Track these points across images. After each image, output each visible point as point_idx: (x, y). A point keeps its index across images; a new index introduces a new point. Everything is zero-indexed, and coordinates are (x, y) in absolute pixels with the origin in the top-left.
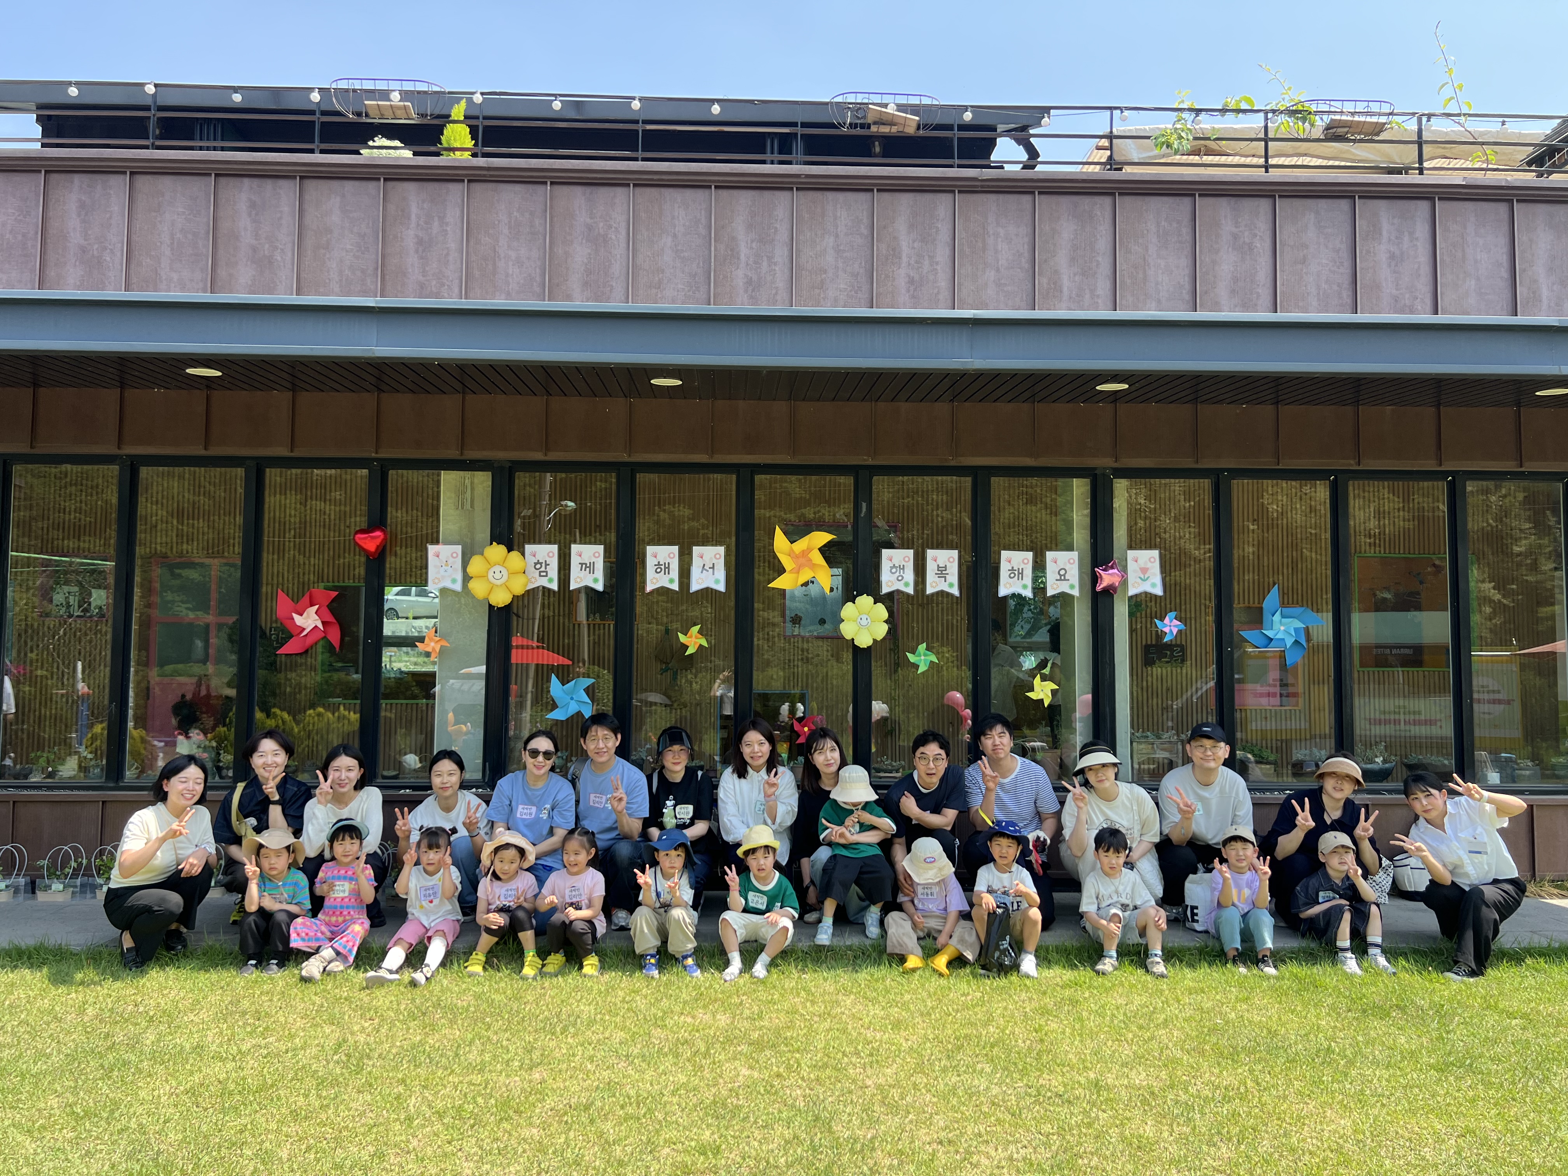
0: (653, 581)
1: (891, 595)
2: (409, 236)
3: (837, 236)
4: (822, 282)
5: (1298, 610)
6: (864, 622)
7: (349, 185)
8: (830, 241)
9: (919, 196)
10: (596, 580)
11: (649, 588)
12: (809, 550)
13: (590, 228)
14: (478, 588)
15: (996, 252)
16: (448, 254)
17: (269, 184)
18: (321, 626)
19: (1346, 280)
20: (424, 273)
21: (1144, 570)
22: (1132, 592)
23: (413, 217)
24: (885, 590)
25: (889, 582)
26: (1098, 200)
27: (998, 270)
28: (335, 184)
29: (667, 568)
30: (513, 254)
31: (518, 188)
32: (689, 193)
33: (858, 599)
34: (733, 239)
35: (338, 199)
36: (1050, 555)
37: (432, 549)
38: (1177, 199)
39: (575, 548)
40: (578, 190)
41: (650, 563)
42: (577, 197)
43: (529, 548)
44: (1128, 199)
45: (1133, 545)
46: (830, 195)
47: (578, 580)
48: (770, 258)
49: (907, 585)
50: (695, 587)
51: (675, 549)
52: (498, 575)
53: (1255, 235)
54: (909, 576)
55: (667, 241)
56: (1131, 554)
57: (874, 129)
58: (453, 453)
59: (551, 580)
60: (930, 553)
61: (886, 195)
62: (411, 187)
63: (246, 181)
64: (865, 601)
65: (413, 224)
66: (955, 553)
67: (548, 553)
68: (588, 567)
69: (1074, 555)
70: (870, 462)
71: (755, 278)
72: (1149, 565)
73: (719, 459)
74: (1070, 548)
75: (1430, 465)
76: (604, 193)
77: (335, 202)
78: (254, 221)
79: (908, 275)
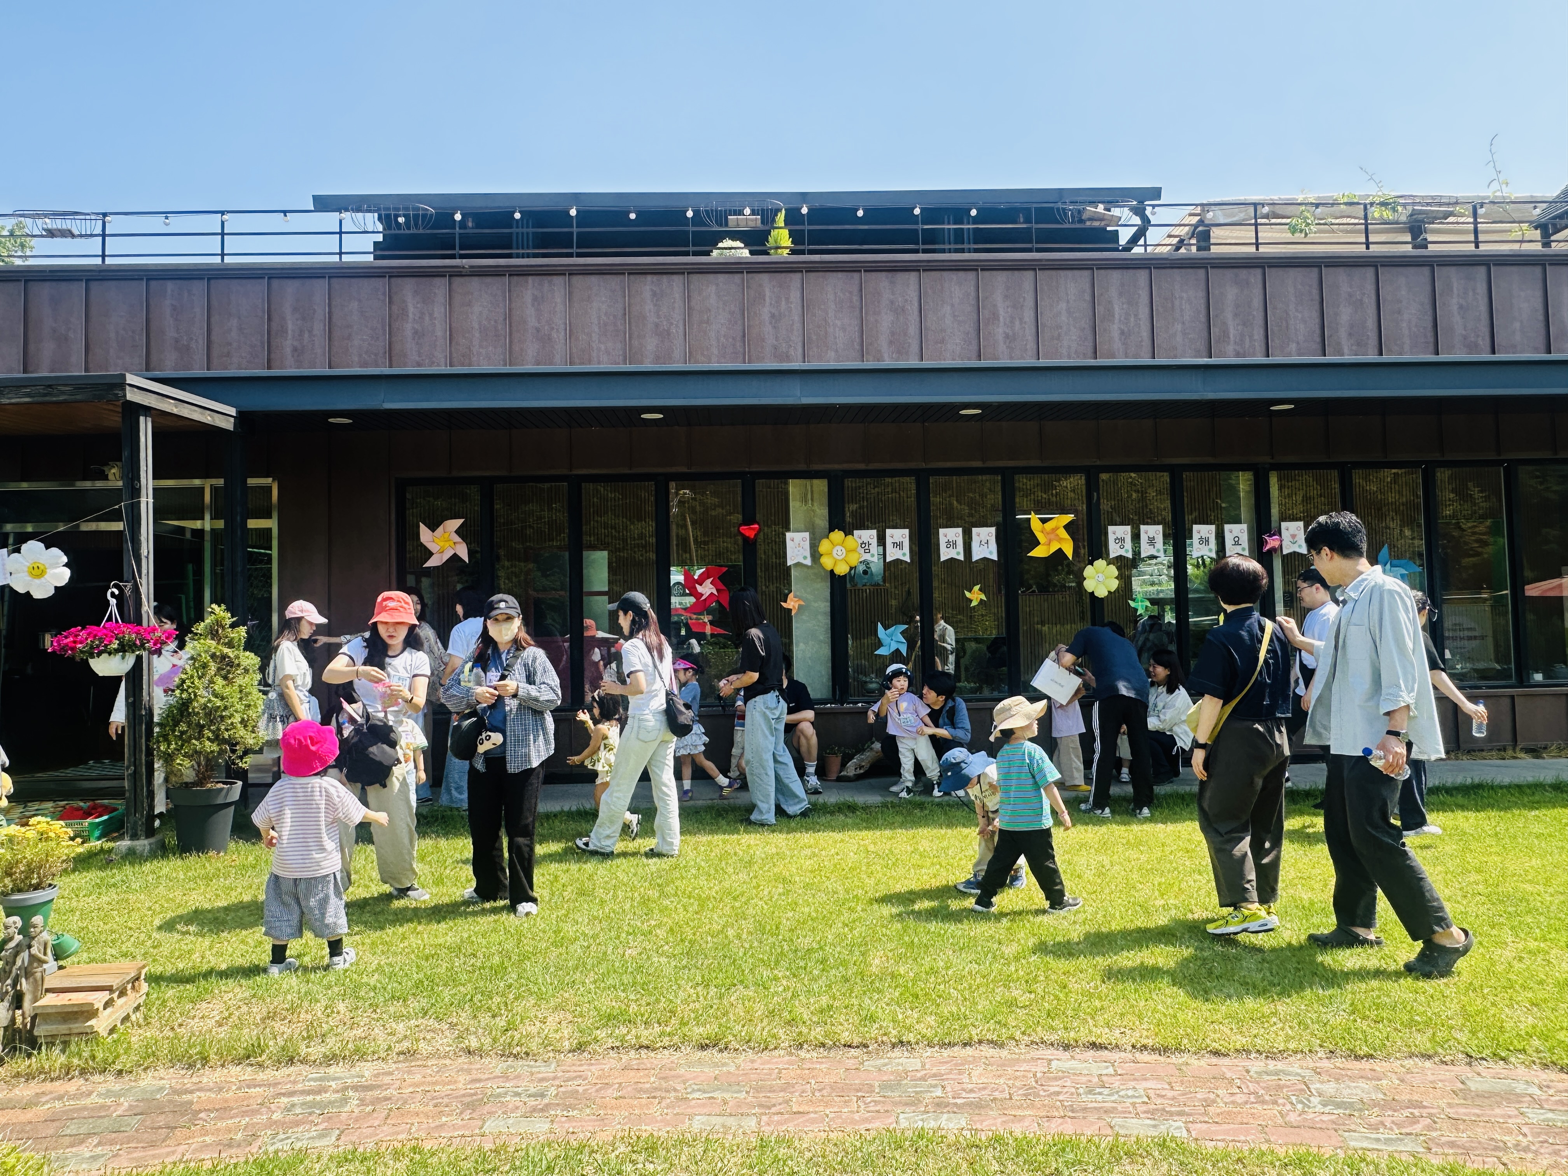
0: (945, 554)
1: (1117, 558)
2: (765, 312)
3: (1068, 302)
4: (1059, 335)
5: (1403, 562)
6: (1101, 579)
7: (721, 278)
8: (1063, 305)
9: (1125, 271)
10: (904, 555)
11: (942, 559)
12: (1057, 528)
13: (892, 302)
14: (827, 563)
15: (1182, 310)
16: (792, 325)
17: (665, 278)
18: (715, 592)
19: (1429, 325)
20: (777, 338)
21: (1294, 536)
22: (1285, 552)
23: (767, 299)
24: (1112, 555)
25: (1114, 550)
26: (1252, 271)
27: (1183, 323)
28: (711, 277)
29: (955, 544)
30: (838, 323)
31: (840, 275)
33: (1096, 563)
34: (995, 306)
35: (714, 288)
36: (1227, 527)
37: (789, 535)
38: (1308, 269)
39: (889, 532)
40: (884, 274)
42: (882, 281)
43: (855, 532)
44: (1273, 270)
45: (1284, 518)
46: (1062, 273)
47: (893, 554)
48: (1021, 319)
49: (1127, 551)
50: (976, 557)
51: (959, 530)
52: (839, 552)
53: (1364, 294)
54: (1128, 544)
55: (947, 309)
56: (1284, 525)
57: (1088, 223)
58: (802, 467)
59: (873, 556)
60: (1143, 528)
61: (1102, 271)
62: (765, 277)
63: (649, 278)
64: (1100, 563)
65: (767, 304)
66: (1160, 528)
67: (869, 535)
68: (898, 545)
69: (1244, 527)
70: (1098, 463)
71: (1011, 333)
73: (990, 464)
74: (1238, 521)
75: (1492, 457)
76: (901, 277)
77: (712, 289)
78: (655, 305)
79: (1120, 329)
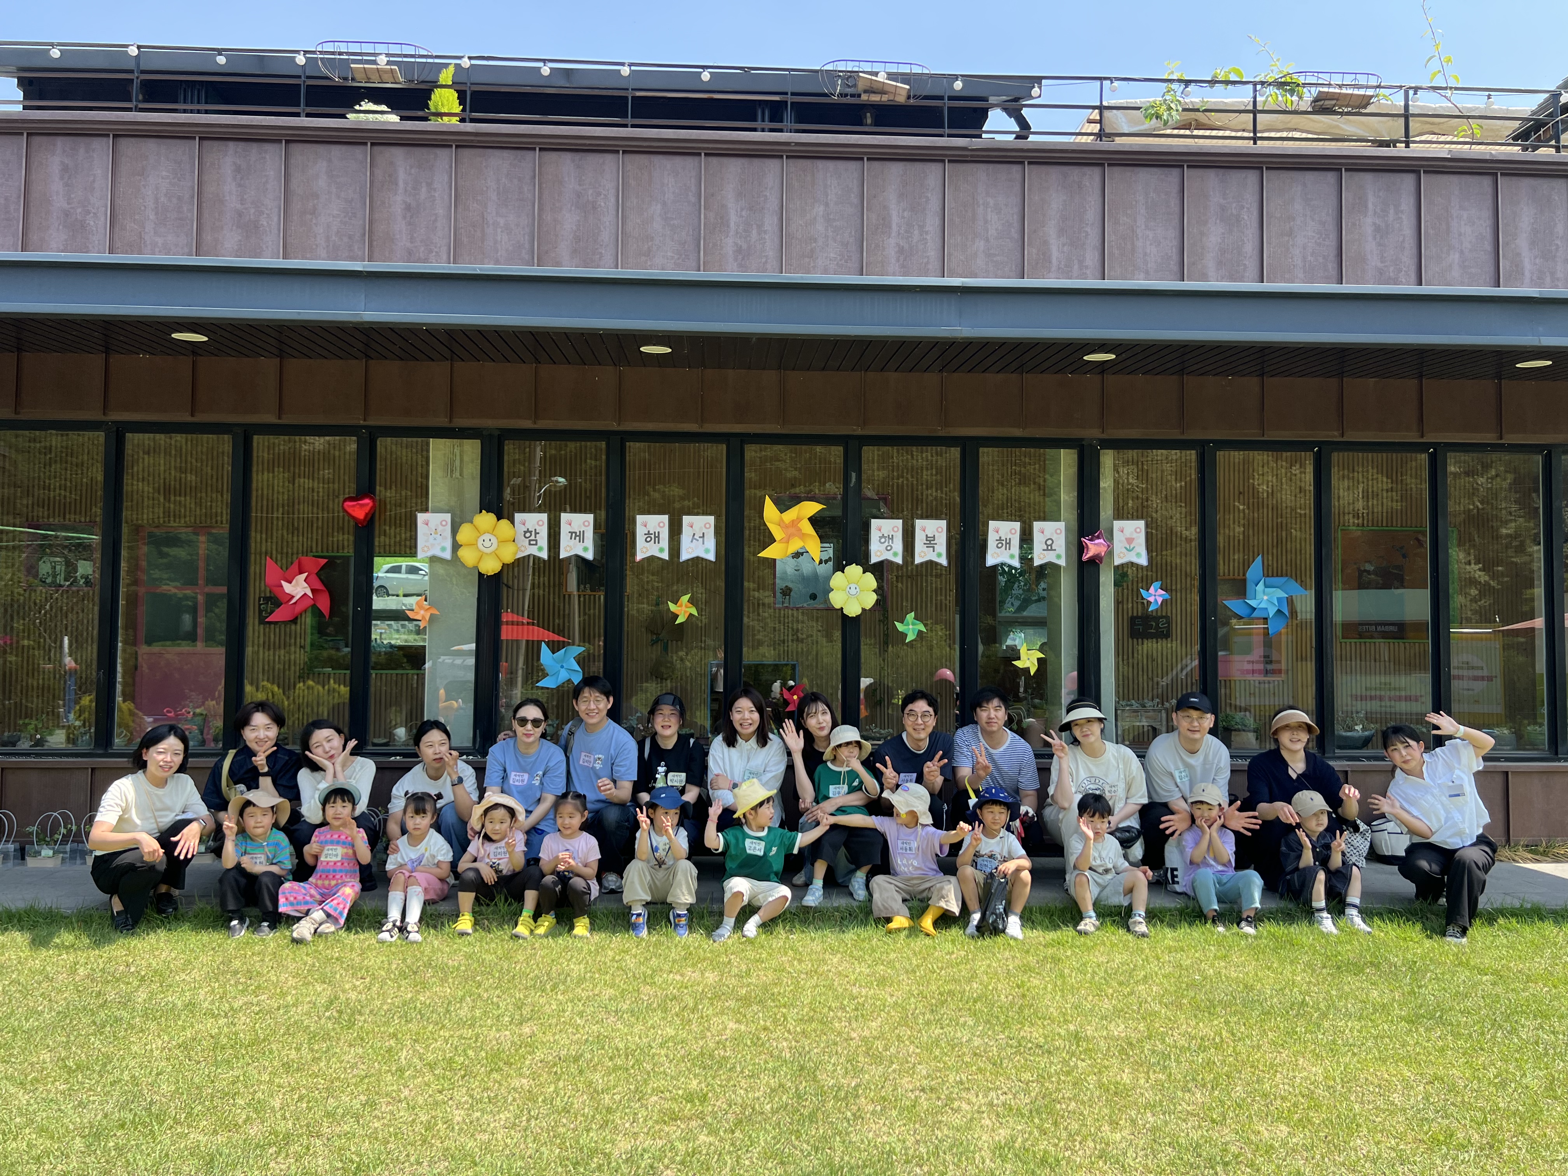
0: (644, 550)
1: (881, 563)
2: (397, 201)
3: (827, 205)
4: (812, 251)
5: (1283, 580)
6: (853, 591)
7: (336, 151)
8: (820, 209)
9: (908, 164)
10: (586, 549)
11: (639, 557)
12: (799, 519)
13: (579, 195)
14: (467, 556)
15: (986, 222)
16: (435, 220)
17: (254, 147)
18: (310, 594)
19: (1332, 253)
20: (412, 240)
21: (1130, 541)
22: (1117, 562)
23: (401, 182)
24: (874, 559)
25: (877, 552)
26: (1088, 170)
28: (321, 149)
29: (657, 537)
30: (502, 221)
31: (506, 153)
32: (678, 161)
33: (847, 569)
34: (723, 207)
35: (325, 164)
36: (1037, 525)
37: (421, 517)
38: (1166, 170)
39: (565, 517)
40: (567, 157)
41: (640, 532)
42: (566, 163)
43: (518, 517)
44: (1117, 170)
45: (1120, 514)
46: (820, 164)
47: (568, 548)
48: (760, 227)
49: (895, 554)
50: (685, 556)
51: (665, 518)
52: (488, 543)
53: (1242, 207)
54: (898, 545)
55: (657, 208)
56: (1117, 524)
57: (864, 97)
58: (442, 421)
59: (540, 549)
60: (919, 523)
61: (876, 164)
62: (398, 154)
63: (231, 144)
64: (854, 570)
65: (401, 190)
66: (943, 524)
67: (537, 521)
68: (578, 536)
69: (1061, 525)
70: (859, 432)
71: (745, 246)
72: (1135, 535)
73: (709, 428)
74: (1058, 520)
75: (1412, 437)
76: (593, 160)
77: (321, 166)
78: (240, 185)
79: (898, 245)
